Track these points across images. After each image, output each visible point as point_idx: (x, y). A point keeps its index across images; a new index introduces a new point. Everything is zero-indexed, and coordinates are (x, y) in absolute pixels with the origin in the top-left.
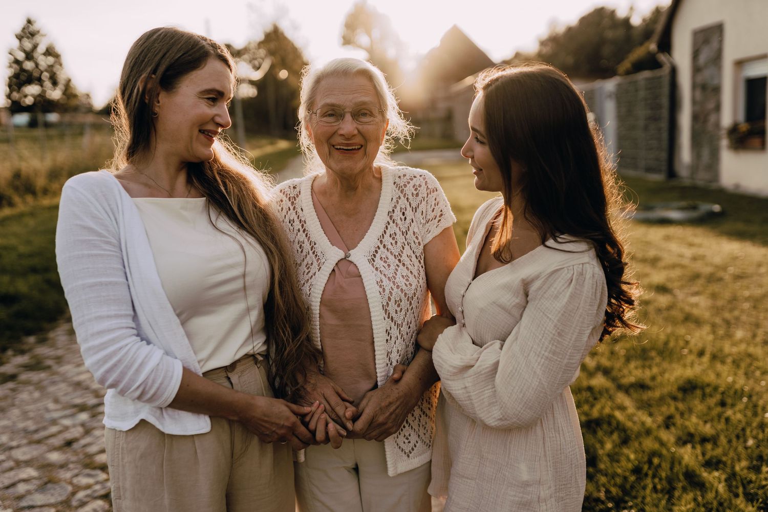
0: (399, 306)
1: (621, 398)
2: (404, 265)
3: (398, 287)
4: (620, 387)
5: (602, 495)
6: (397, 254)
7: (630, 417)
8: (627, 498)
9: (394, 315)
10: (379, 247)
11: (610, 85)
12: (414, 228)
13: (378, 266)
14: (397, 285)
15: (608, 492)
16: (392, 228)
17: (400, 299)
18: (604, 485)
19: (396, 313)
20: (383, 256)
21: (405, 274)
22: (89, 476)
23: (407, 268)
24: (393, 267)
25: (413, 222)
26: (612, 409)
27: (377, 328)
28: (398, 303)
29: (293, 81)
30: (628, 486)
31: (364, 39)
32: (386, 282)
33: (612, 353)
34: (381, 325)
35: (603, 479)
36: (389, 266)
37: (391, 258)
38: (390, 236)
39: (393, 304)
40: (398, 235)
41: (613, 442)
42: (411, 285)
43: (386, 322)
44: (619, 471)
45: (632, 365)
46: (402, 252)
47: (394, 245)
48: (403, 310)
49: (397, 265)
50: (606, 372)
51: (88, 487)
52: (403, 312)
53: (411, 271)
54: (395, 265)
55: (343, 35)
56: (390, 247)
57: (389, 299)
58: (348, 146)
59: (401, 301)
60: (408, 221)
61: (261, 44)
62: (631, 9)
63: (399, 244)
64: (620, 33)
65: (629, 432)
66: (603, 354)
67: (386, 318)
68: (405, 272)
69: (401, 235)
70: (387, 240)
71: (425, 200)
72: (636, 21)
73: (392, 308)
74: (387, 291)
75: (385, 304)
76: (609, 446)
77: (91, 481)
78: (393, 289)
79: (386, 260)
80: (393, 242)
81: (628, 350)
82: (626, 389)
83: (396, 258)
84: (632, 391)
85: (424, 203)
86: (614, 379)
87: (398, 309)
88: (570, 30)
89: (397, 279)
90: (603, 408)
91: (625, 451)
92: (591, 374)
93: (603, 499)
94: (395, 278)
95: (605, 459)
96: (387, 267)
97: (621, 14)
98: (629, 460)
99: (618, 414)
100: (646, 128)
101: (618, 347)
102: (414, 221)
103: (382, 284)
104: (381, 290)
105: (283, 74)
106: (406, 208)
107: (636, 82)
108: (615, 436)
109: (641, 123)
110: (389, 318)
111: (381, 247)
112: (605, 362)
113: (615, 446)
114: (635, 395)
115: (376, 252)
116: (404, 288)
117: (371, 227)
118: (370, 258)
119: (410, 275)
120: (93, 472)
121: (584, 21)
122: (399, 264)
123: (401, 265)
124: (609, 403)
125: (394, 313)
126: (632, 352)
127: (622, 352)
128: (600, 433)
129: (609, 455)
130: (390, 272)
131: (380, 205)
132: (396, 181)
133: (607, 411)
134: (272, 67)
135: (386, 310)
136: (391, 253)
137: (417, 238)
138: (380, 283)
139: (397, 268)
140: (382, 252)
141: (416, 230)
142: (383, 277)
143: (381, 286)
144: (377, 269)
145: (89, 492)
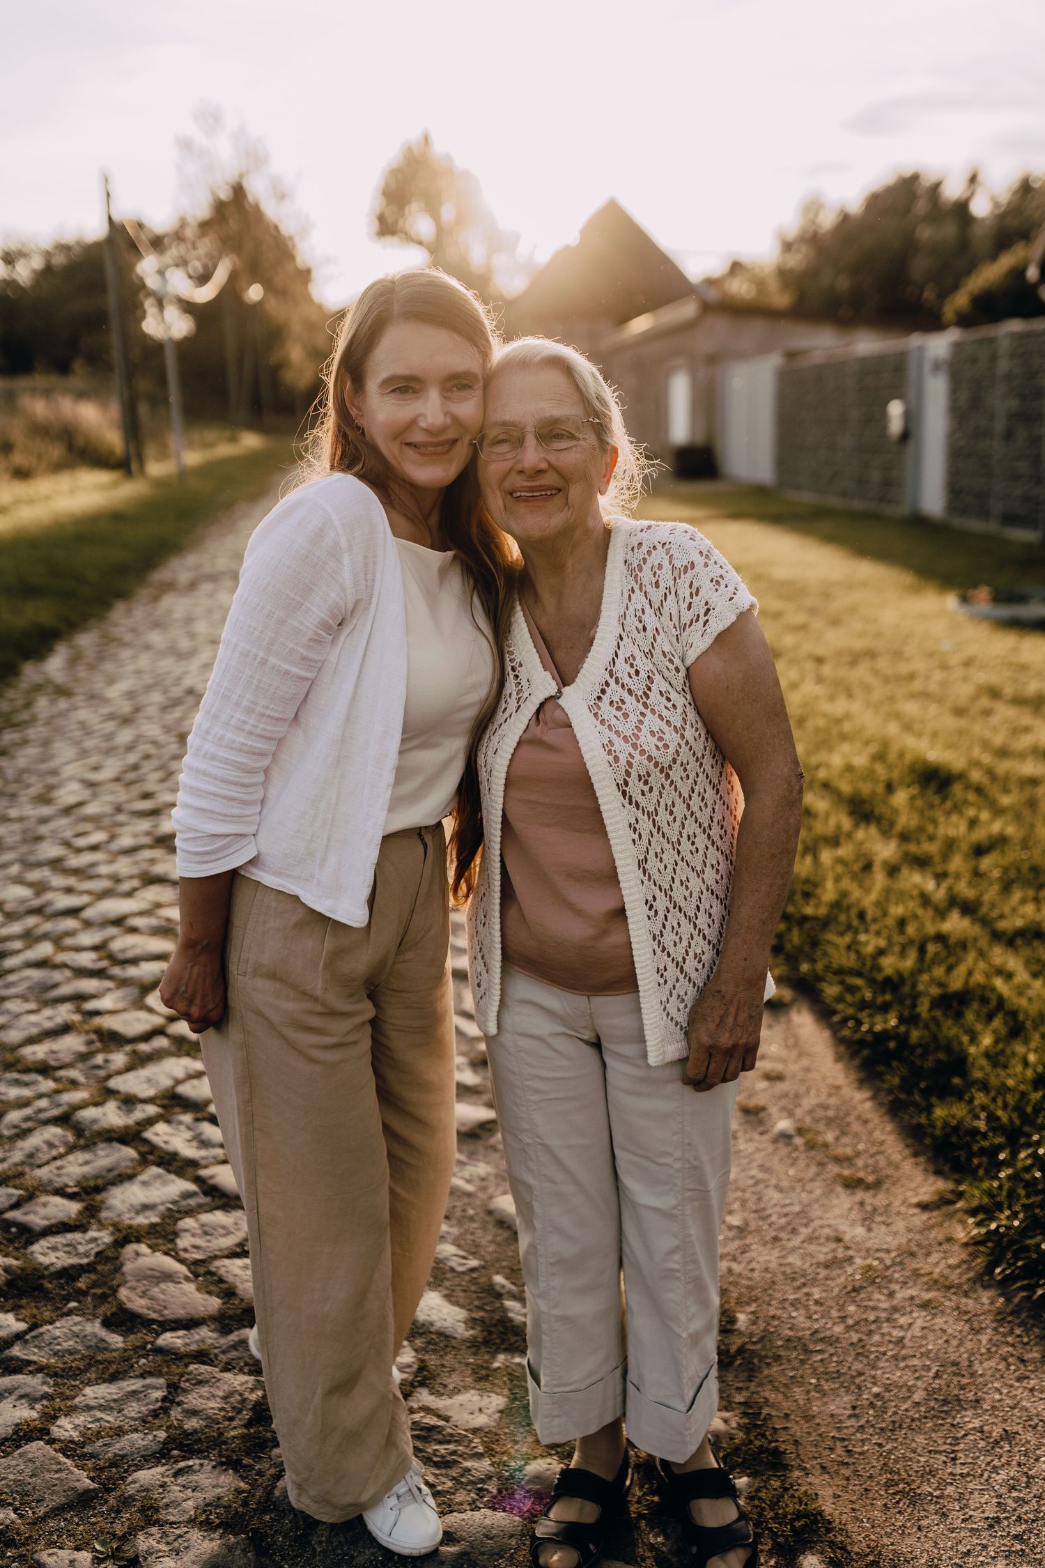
0: (646, 783)
1: (999, 955)
2: (653, 711)
3: (642, 752)
4: (996, 936)
5: (982, 1125)
6: (640, 693)
7: (1021, 990)
8: (1027, 1129)
9: (640, 799)
10: (607, 684)
11: (939, 345)
12: (664, 644)
13: (605, 717)
14: (640, 749)
15: (992, 1118)
16: (627, 649)
17: (647, 773)
18: (983, 1108)
19: (643, 794)
20: (616, 698)
21: (656, 729)
22: (17, 1083)
23: (660, 716)
24: (633, 718)
25: (659, 634)
26: (988, 976)
27: (611, 824)
28: (644, 779)
29: (275, 308)
30: (1029, 1110)
31: (423, 226)
32: (619, 745)
33: (977, 874)
34: (619, 818)
35: (980, 1098)
36: (626, 716)
37: (630, 700)
38: (626, 662)
39: (636, 781)
40: (638, 658)
41: (994, 1032)
42: (666, 746)
43: (625, 811)
44: (1011, 1083)
45: (1017, 895)
46: (649, 689)
47: (634, 676)
48: (655, 789)
49: (643, 714)
50: (968, 909)
51: (23, 1103)
52: (656, 792)
53: (668, 721)
54: (638, 713)
55: (378, 211)
56: (626, 680)
57: (628, 774)
58: (533, 492)
59: (649, 776)
60: (650, 633)
61: (204, 226)
62: (973, 179)
63: (643, 675)
64: (949, 231)
65: (1021, 1017)
66: (957, 876)
67: (627, 805)
68: (657, 724)
69: (644, 658)
70: (622, 669)
71: (673, 593)
72: (981, 208)
73: (635, 788)
74: (623, 762)
75: (622, 782)
76: (987, 1041)
77: (26, 1092)
78: (632, 757)
79: (620, 704)
80: (632, 671)
81: (1006, 870)
82: (1011, 940)
83: (639, 701)
84: (1019, 942)
85: (671, 598)
86: (985, 922)
87: (646, 788)
88: (845, 218)
89: (642, 739)
90: (970, 973)
91: (1020, 1049)
92: (941, 914)
93: (983, 1130)
94: (637, 737)
95: (984, 1062)
96: (622, 719)
97: (953, 190)
98: (1026, 1063)
99: (999, 983)
100: (1009, 436)
101: (986, 863)
102: (661, 631)
103: (613, 749)
104: (611, 758)
105: (255, 293)
106: (643, 610)
107: (992, 341)
108: (997, 1023)
109: (999, 426)
110: (630, 803)
111: (612, 681)
112: (965, 889)
113: (997, 1042)
114: (1026, 952)
115: (603, 691)
116: (654, 753)
117: (593, 648)
118: (592, 703)
119: (665, 728)
120: (26, 1078)
121: (876, 202)
122: (644, 711)
123: (648, 712)
124: (982, 965)
125: (640, 796)
126: (1012, 874)
127: (996, 874)
128: (970, 1016)
129: (987, 1055)
130: (627, 727)
131: (604, 606)
132: (628, 557)
133: (978, 978)
134: (233, 277)
135: (624, 793)
136: (630, 691)
137: (671, 661)
138: (608, 748)
139: (641, 718)
140: (615, 692)
141: (667, 648)
142: (614, 737)
143: (610, 753)
144: (603, 722)
145: (28, 1111)
